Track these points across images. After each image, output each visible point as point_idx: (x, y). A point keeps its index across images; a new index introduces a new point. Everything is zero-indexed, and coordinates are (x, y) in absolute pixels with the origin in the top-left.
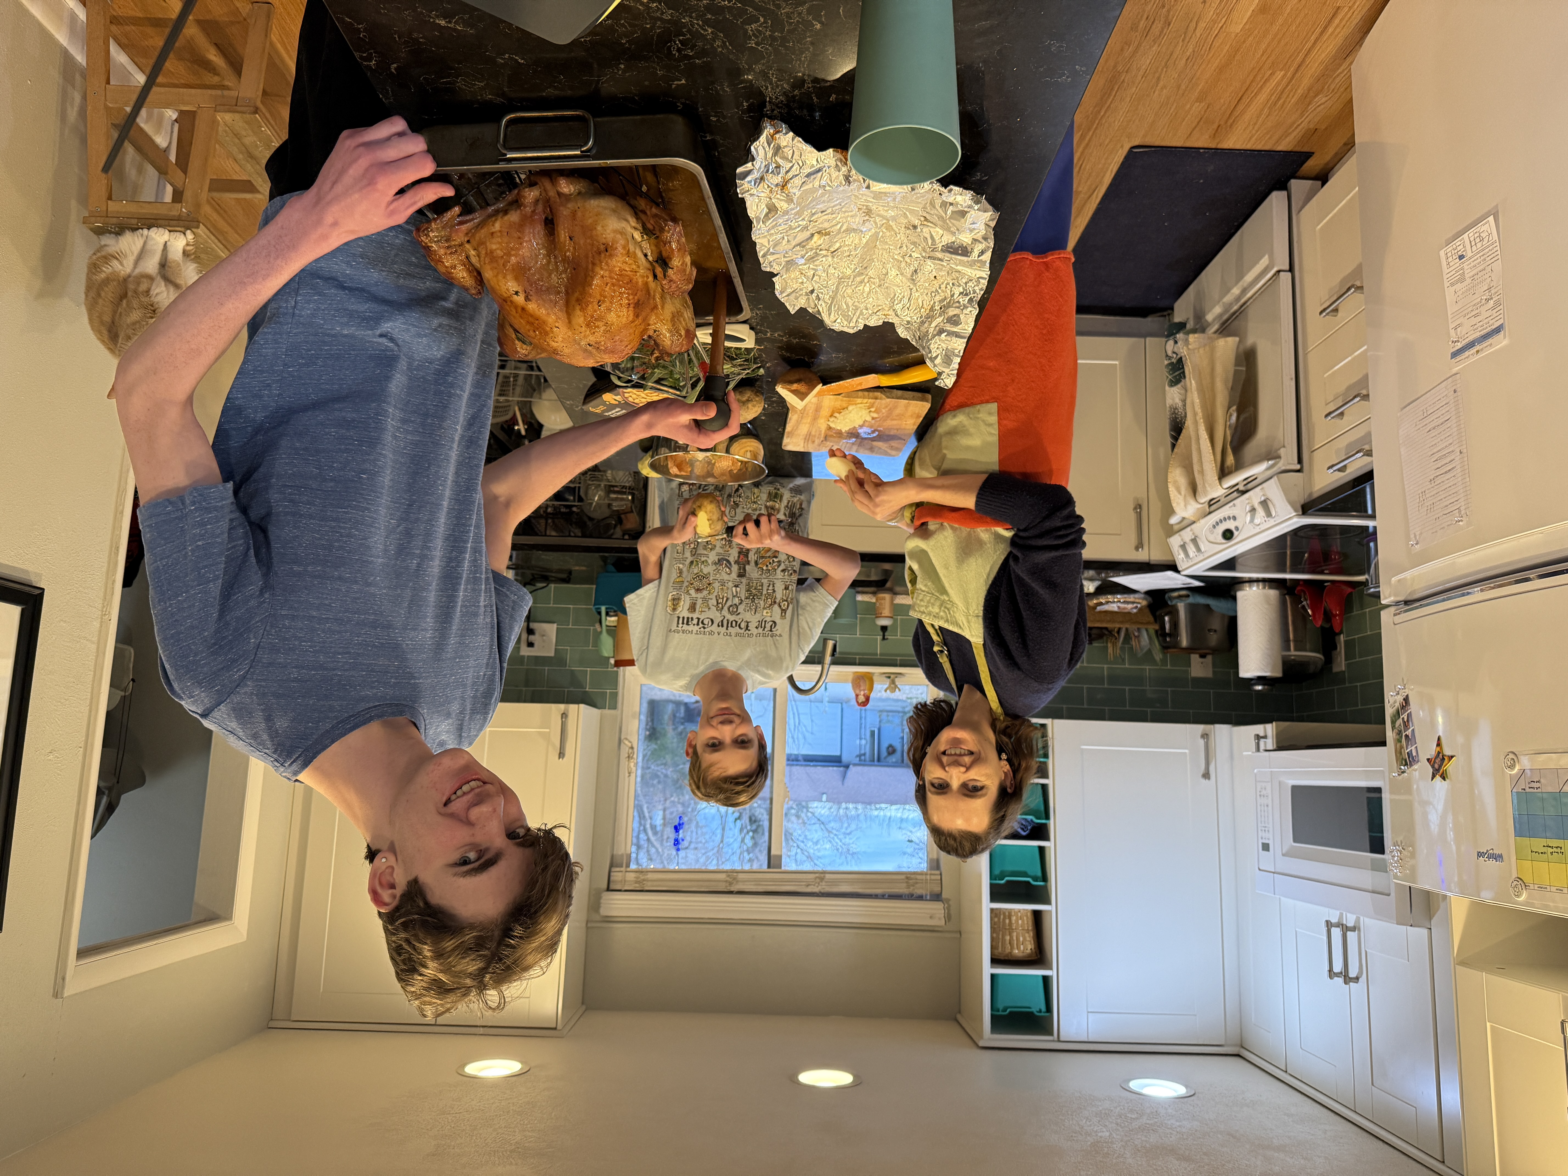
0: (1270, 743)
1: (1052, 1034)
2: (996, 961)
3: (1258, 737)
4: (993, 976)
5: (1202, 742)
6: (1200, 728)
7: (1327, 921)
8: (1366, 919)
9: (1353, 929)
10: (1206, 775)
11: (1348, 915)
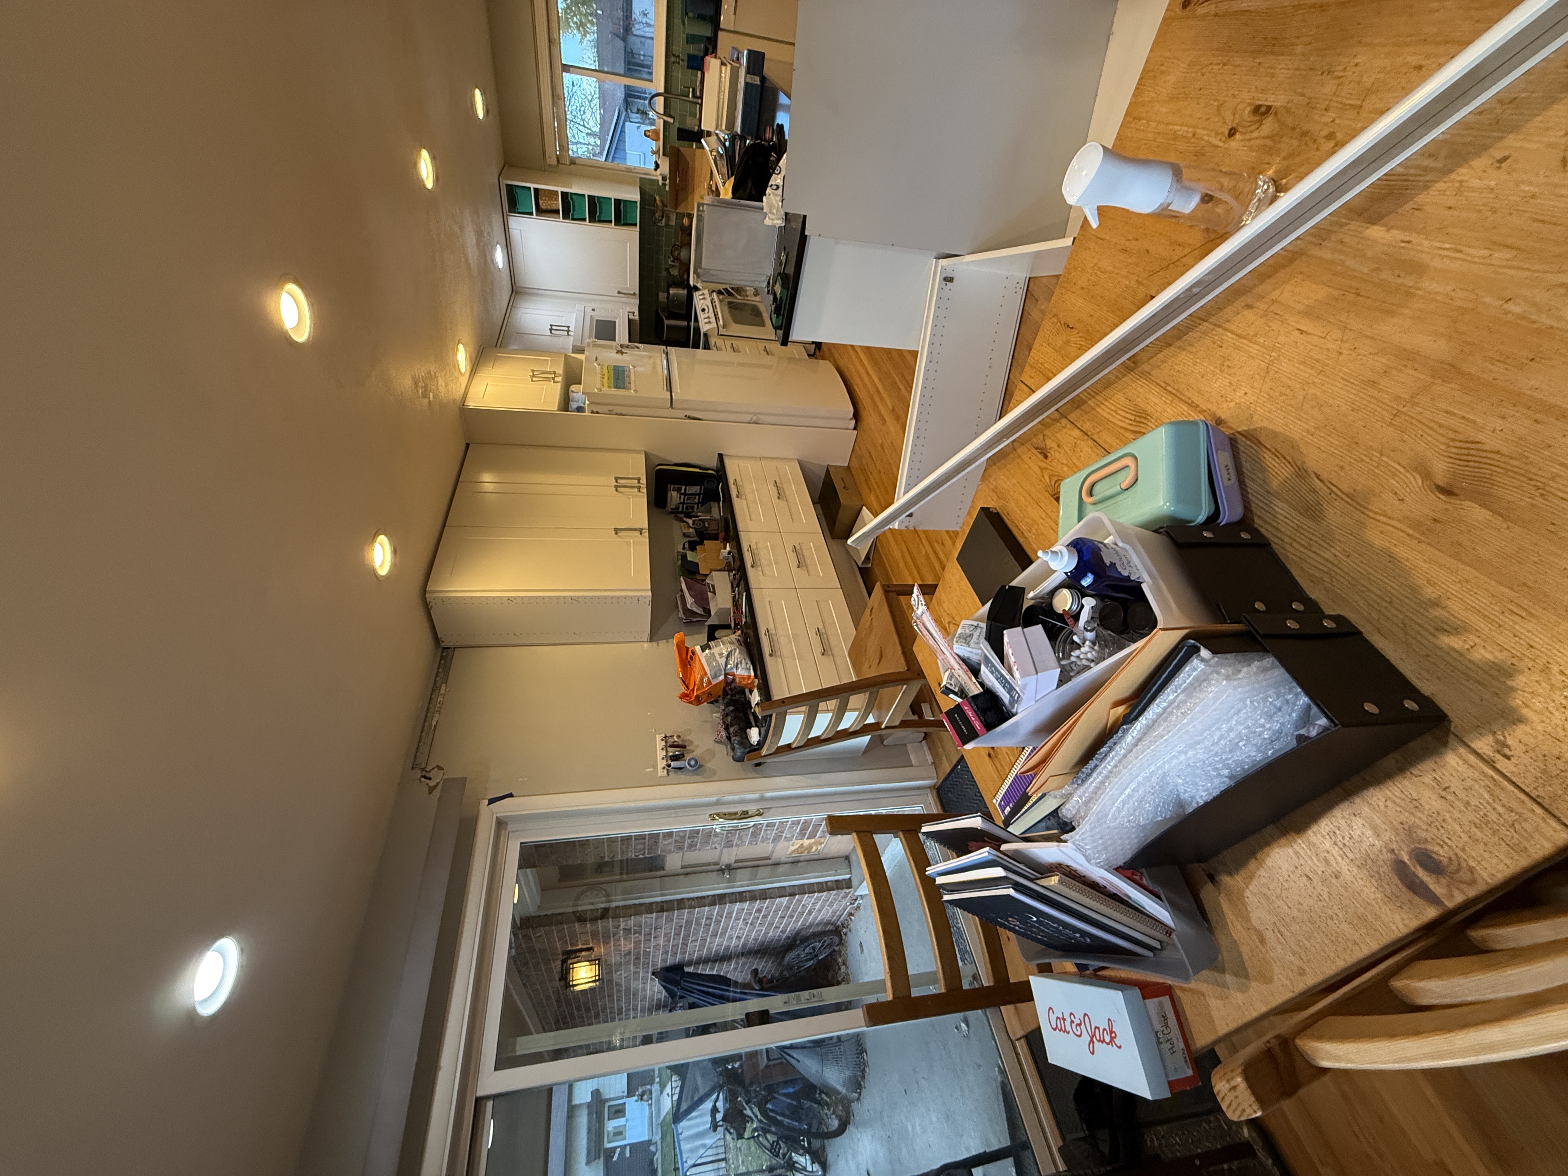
0: (631, 317)
1: (509, 212)
2: (536, 190)
3: (633, 313)
4: (529, 188)
5: (632, 293)
6: (637, 293)
7: (570, 326)
8: (573, 336)
9: (568, 333)
10: (619, 292)
11: (573, 331)
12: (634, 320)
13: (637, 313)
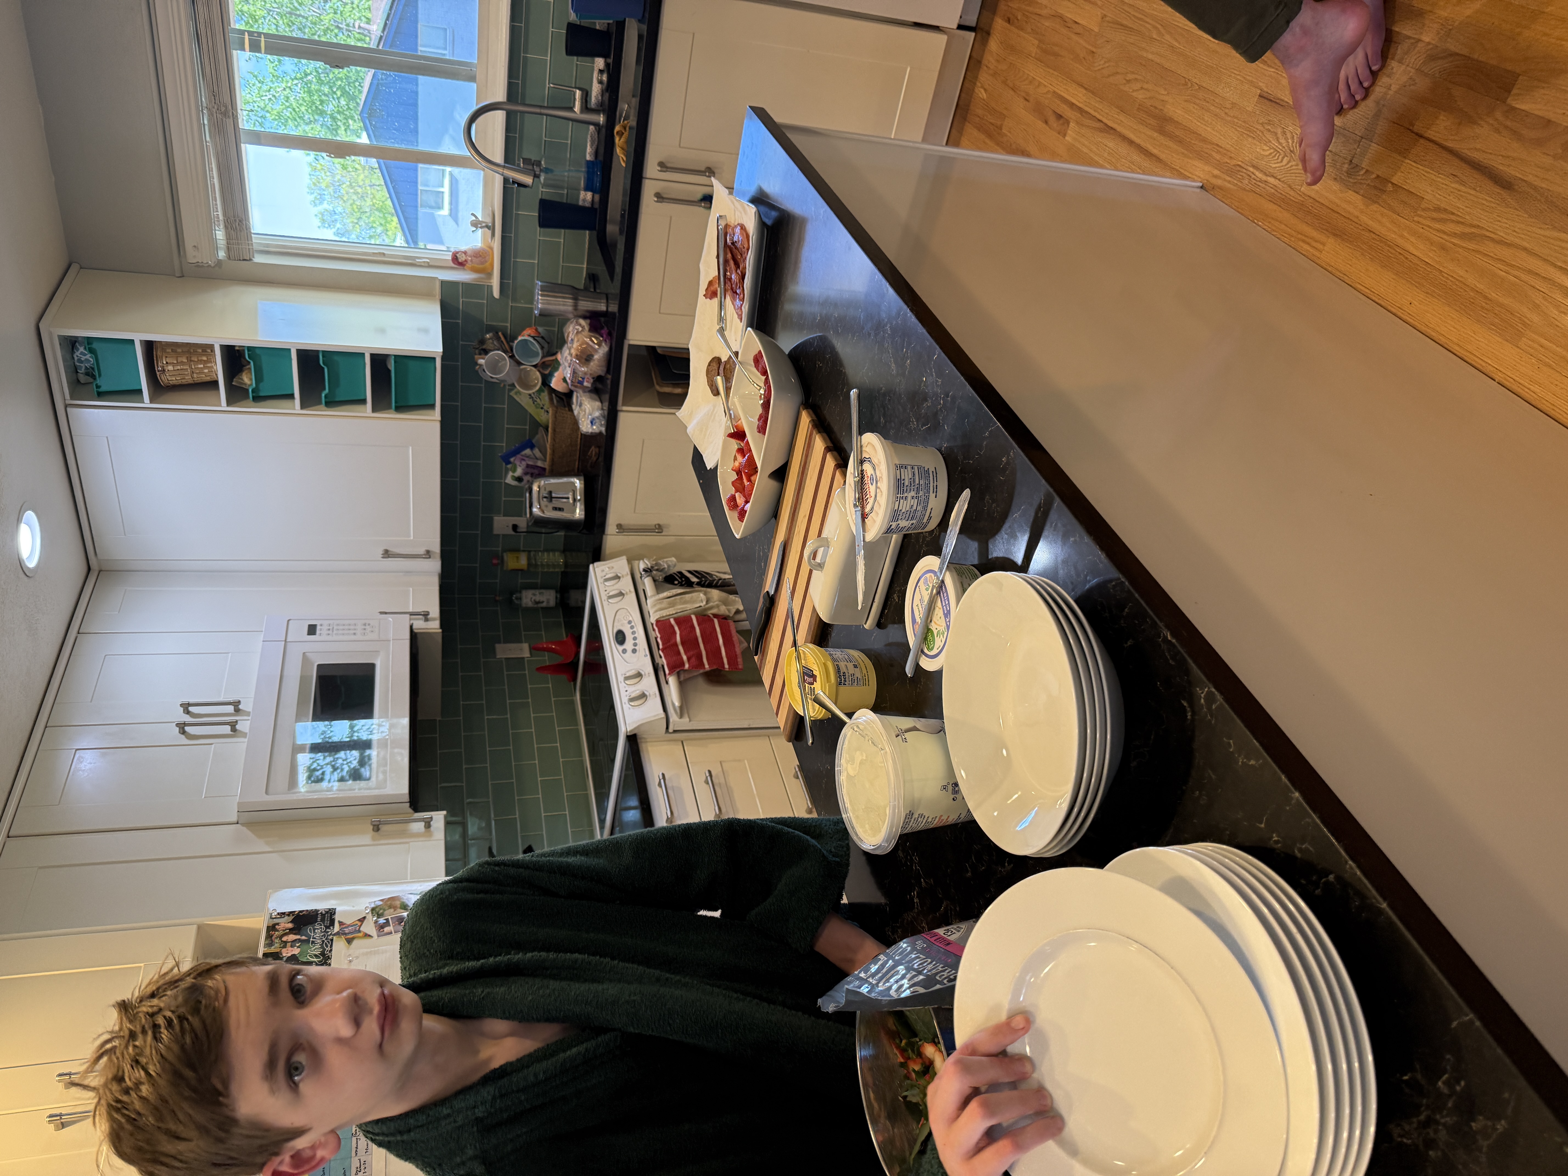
0: (420, 625)
1: (72, 398)
2: (149, 347)
3: (425, 612)
4: (132, 342)
5: (421, 551)
6: (436, 547)
7: (239, 702)
8: (245, 745)
9: (234, 729)
10: (387, 555)
11: (249, 722)
12: (428, 635)
13: (435, 611)
